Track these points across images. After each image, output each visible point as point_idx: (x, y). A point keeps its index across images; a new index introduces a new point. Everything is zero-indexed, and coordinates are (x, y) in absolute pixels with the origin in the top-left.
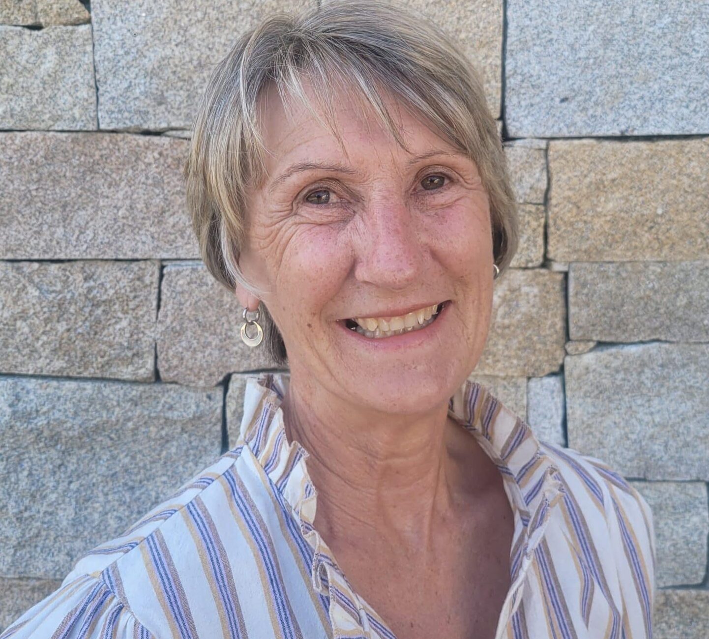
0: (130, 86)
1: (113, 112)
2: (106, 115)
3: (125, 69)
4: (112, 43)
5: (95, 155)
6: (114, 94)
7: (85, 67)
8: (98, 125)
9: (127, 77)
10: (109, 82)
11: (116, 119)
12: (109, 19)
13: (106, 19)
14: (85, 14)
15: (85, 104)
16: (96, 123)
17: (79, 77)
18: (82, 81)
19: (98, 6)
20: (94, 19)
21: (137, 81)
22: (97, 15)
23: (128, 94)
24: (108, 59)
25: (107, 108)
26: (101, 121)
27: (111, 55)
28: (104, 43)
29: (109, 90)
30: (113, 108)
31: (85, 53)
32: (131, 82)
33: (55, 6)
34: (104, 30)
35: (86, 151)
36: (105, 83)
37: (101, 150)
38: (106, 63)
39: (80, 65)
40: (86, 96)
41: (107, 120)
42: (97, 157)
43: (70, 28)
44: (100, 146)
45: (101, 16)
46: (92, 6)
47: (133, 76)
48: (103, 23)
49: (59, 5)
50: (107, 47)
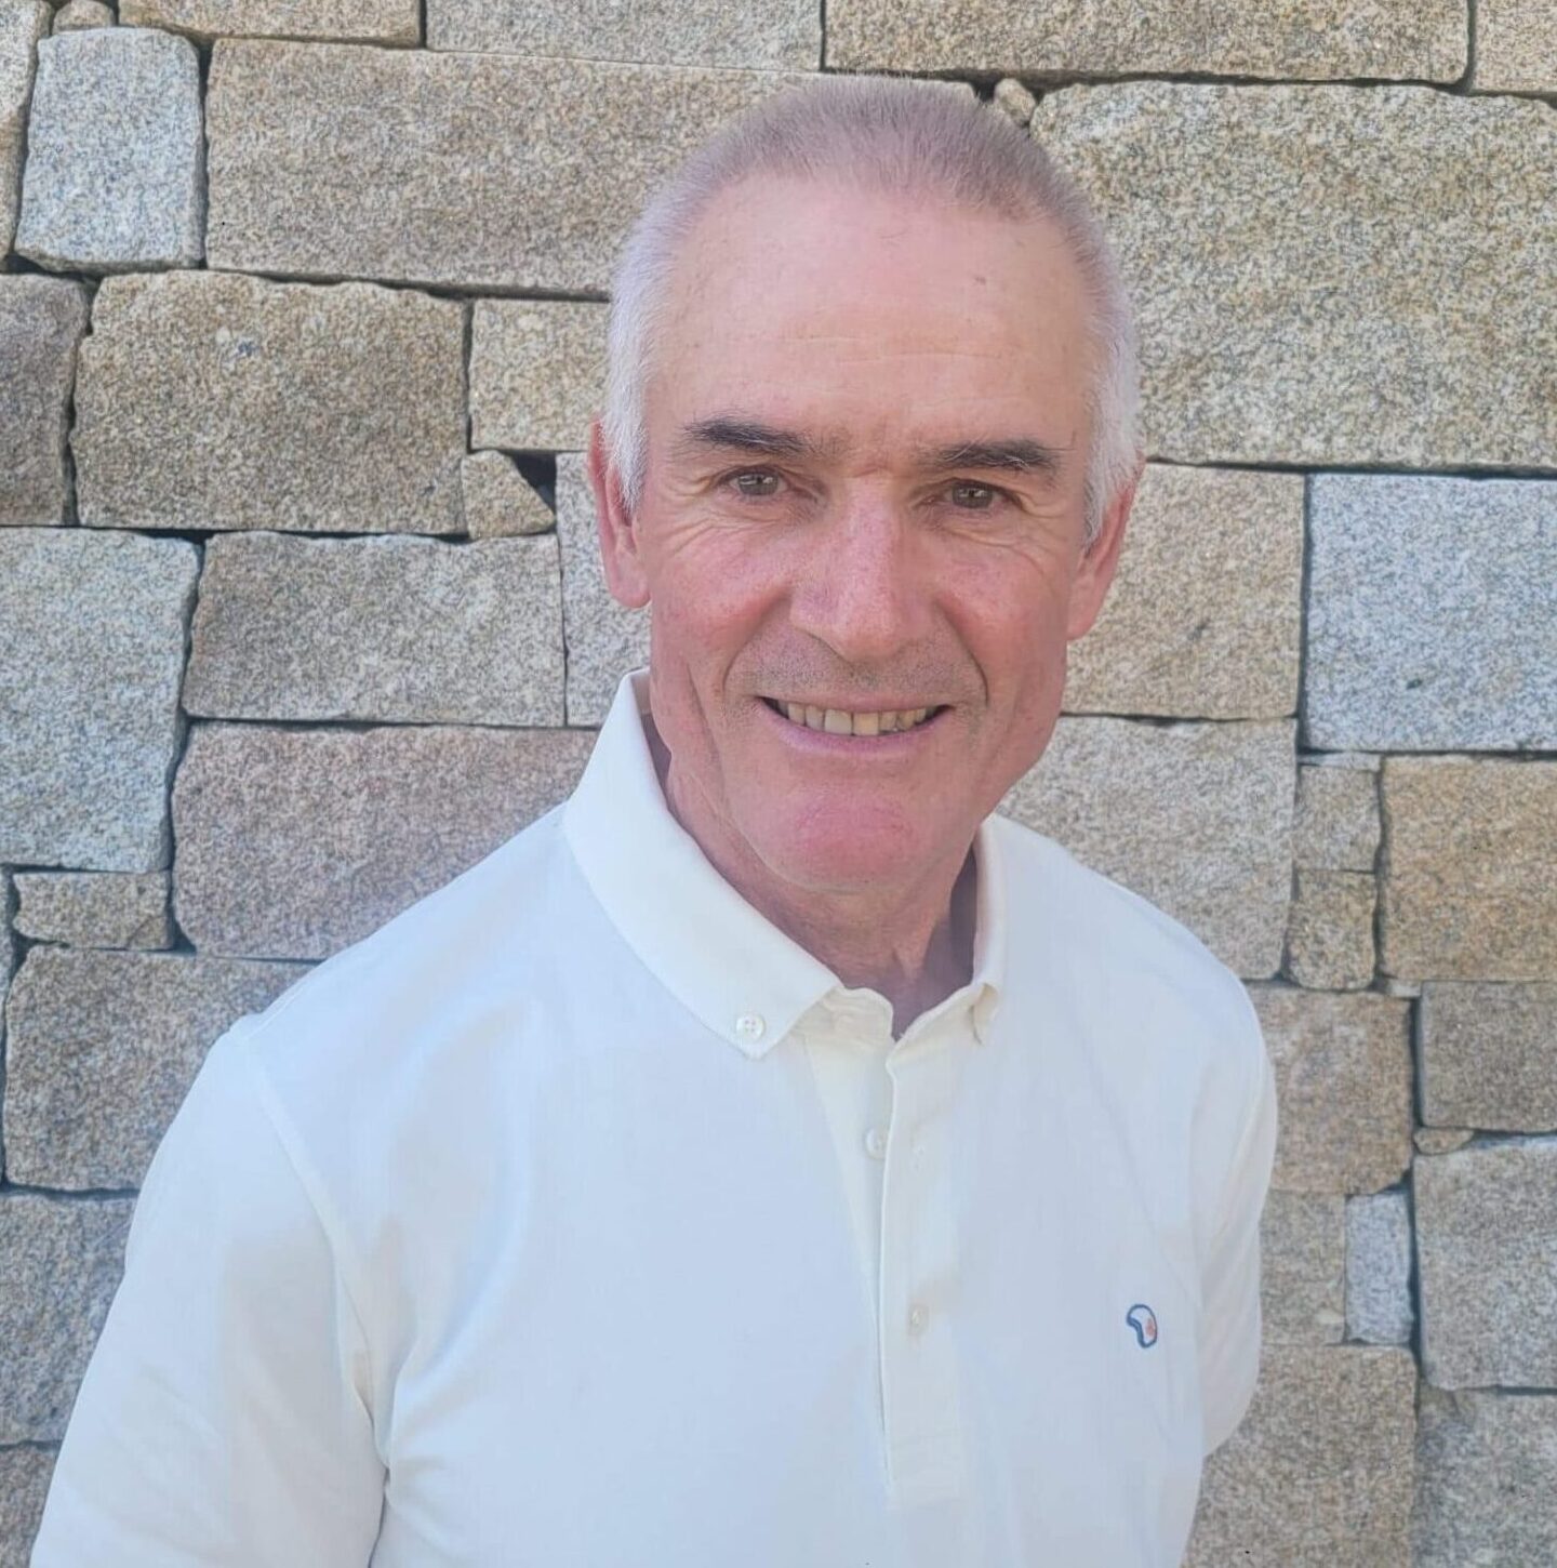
0: (625, 648)
1: (593, 695)
2: (582, 700)
3: (618, 618)
4: (594, 570)
5: (555, 772)
6: (596, 661)
7: (549, 613)
8: (566, 716)
9: (620, 630)
10: (587, 640)
11: (597, 705)
12: (588, 524)
13: (583, 525)
14: (546, 517)
15: (546, 679)
16: (561, 715)
17: (536, 632)
18: (540, 638)
19: (569, 501)
20: (562, 525)
21: (638, 638)
22: (568, 517)
23: (622, 661)
24: (588, 599)
25: (583, 687)
26: (571, 710)
27: (593, 591)
28: (581, 569)
29: (587, 653)
30: (594, 688)
31: (547, 587)
32: (627, 640)
33: (496, 503)
34: (580, 545)
35: (541, 763)
36: (581, 642)
37: (566, 761)
38: (584, 605)
39: (538, 610)
40: (548, 666)
41: (584, 709)
42: (560, 775)
43: (522, 542)
44: (565, 755)
45: (575, 519)
46: (559, 502)
47: (631, 629)
48: (579, 532)
49: (503, 502)
50: (586, 576)
